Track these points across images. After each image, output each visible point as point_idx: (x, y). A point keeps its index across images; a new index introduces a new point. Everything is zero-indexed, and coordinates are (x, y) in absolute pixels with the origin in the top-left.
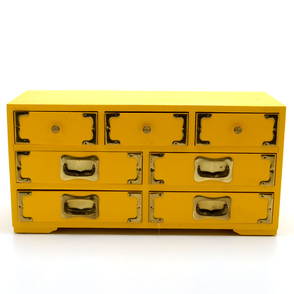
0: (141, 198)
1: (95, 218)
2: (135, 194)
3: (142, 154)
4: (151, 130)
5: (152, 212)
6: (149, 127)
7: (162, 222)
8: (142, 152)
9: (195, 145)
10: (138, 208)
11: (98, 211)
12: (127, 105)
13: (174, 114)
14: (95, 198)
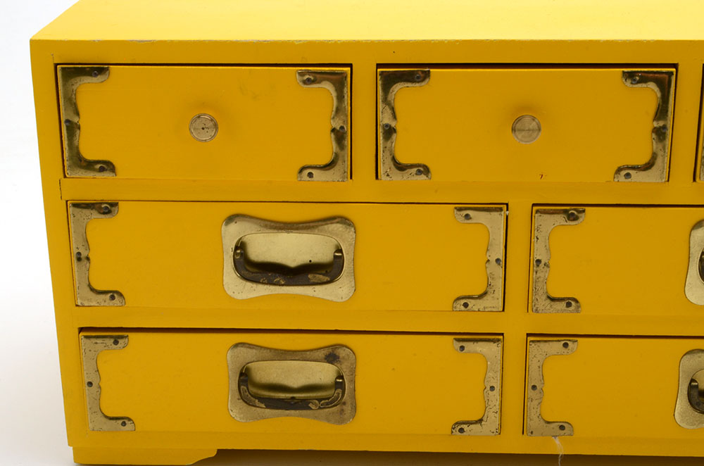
0: (499, 357)
1: (342, 421)
2: (480, 343)
3: (507, 210)
4: (540, 130)
5: (535, 402)
6: (534, 119)
7: (571, 435)
8: (507, 204)
9: (694, 180)
10: (488, 388)
11: (353, 397)
12: (457, 41)
13: (624, 72)
14: (343, 358)
